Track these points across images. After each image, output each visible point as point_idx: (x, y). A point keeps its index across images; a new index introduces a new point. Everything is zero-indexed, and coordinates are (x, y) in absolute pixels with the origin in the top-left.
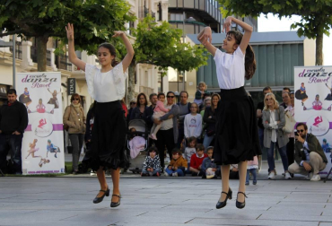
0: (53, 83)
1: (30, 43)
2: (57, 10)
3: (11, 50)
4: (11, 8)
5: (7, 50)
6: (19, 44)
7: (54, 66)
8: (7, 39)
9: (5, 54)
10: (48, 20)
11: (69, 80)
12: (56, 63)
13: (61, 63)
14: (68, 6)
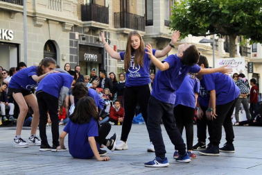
0: (240, 65)
1: (223, 40)
2: (242, 18)
3: (212, 45)
4: (213, 18)
5: (209, 45)
6: (217, 41)
7: (239, 54)
8: (208, 38)
9: (207, 47)
10: (236, 24)
11: (249, 63)
12: (240, 52)
13: (244, 52)
14: (250, 14)
